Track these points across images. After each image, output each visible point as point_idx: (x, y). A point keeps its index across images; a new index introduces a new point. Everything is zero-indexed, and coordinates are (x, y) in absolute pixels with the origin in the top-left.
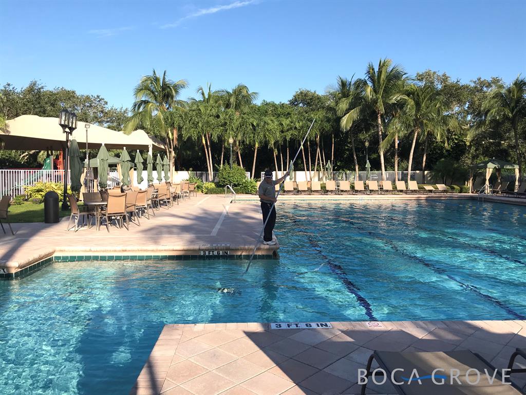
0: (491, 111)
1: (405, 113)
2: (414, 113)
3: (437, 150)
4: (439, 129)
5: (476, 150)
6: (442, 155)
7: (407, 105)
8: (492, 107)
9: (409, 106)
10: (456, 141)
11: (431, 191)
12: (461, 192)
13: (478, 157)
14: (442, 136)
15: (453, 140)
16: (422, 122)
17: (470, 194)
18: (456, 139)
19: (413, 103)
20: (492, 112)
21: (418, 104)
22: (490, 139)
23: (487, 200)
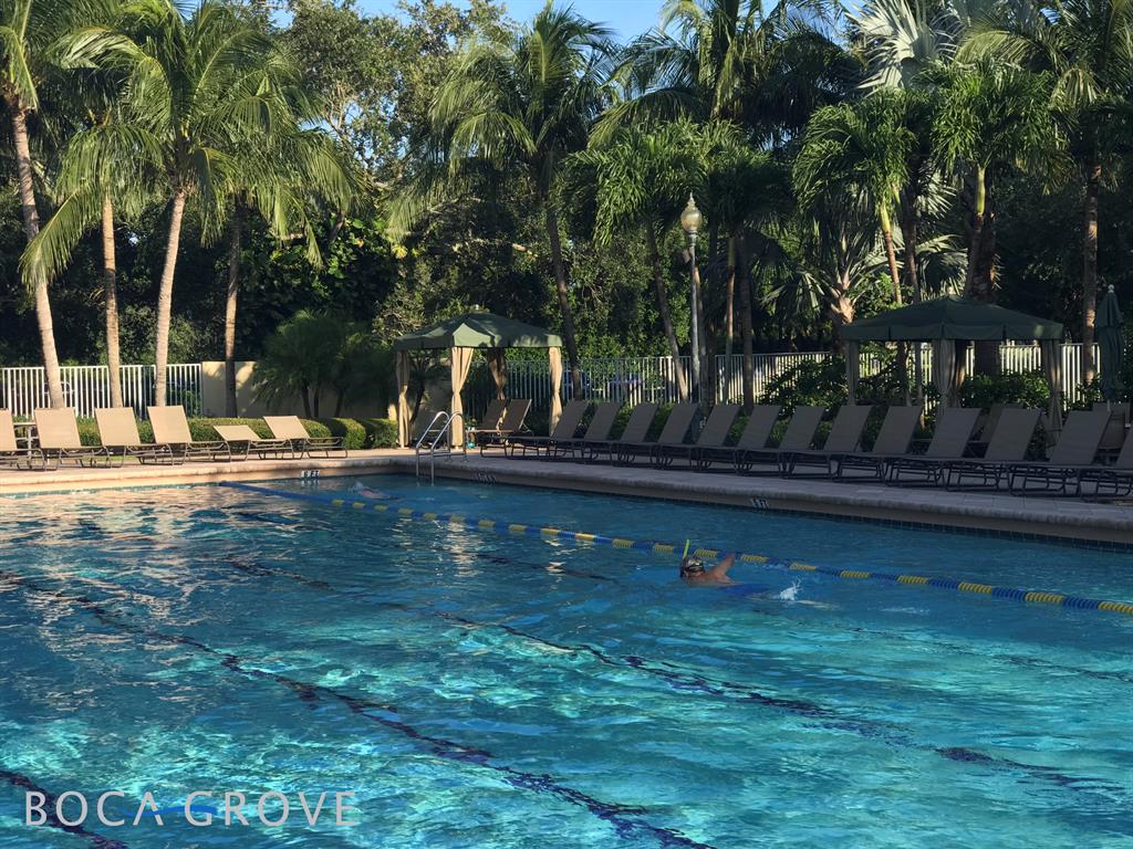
0: (464, 126)
1: (130, 114)
2: (165, 115)
3: (287, 276)
4: (277, 189)
5: (435, 278)
6: (305, 297)
7: (137, 80)
8: (467, 107)
9: (143, 85)
10: (359, 242)
11: (240, 447)
12: (368, 445)
13: (444, 304)
14: (292, 217)
15: (346, 237)
16: (200, 154)
17: (403, 452)
18: (359, 233)
19: (157, 71)
20: (468, 130)
21: (179, 80)
22: (475, 235)
23: (449, 475)
